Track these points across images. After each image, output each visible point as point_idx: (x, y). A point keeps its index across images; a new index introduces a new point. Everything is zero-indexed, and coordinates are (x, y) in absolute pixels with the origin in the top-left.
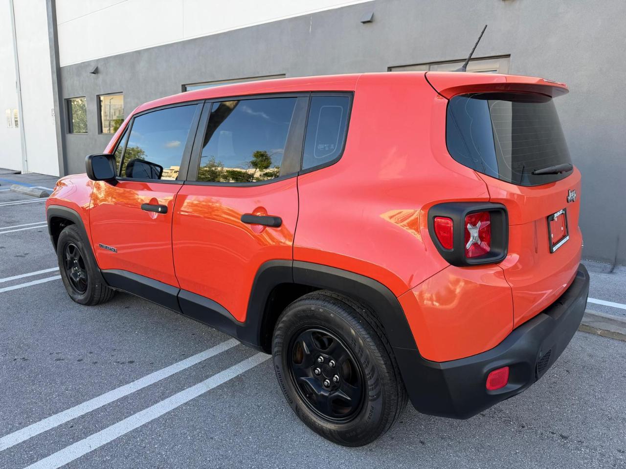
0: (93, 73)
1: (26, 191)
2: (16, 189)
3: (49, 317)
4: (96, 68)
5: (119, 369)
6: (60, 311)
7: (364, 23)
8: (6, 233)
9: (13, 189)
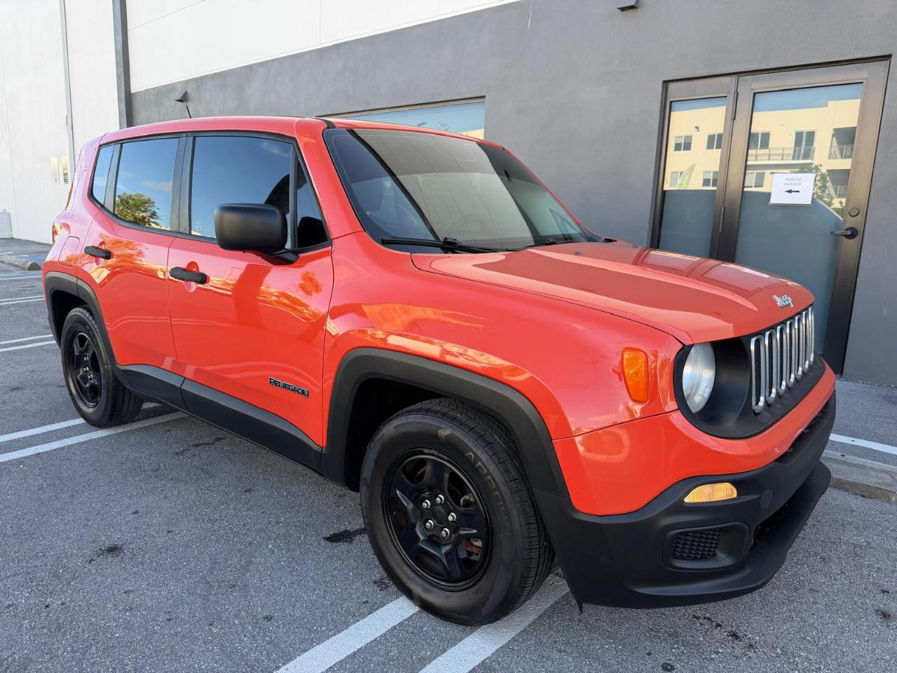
0: (180, 101)
3: (111, 507)
4: (183, 93)
5: (245, 636)
6: (130, 497)
7: (623, 9)
8: (45, 346)
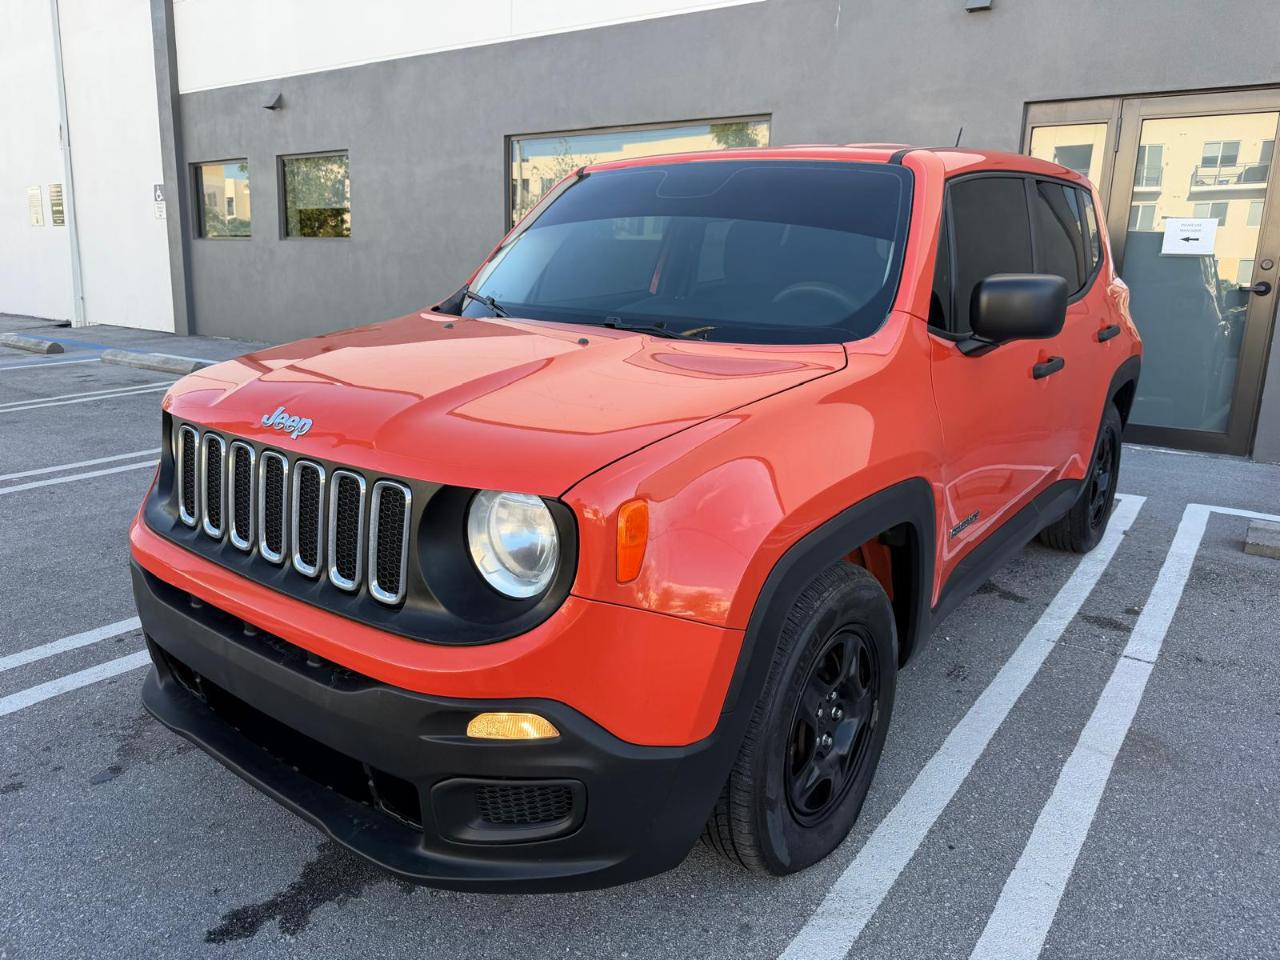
0: (272, 108)
1: (149, 363)
2: (119, 359)
4: (277, 97)
7: (972, 10)
9: (110, 357)
